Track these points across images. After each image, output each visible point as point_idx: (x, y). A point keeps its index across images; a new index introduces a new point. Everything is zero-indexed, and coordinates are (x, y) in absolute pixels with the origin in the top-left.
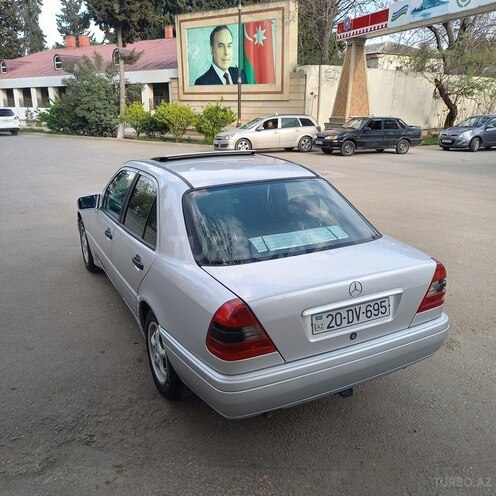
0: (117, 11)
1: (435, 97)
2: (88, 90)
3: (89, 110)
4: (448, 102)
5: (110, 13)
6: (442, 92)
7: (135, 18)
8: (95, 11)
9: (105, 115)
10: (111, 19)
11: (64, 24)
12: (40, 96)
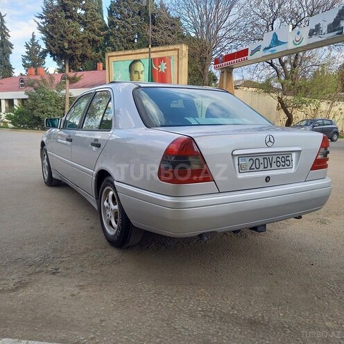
0: (66, 47)
1: (278, 109)
2: (43, 99)
3: (43, 112)
4: (286, 112)
5: (62, 49)
6: (283, 106)
7: (79, 53)
8: (51, 47)
9: (54, 116)
10: (62, 53)
11: (27, 62)
12: (7, 105)
